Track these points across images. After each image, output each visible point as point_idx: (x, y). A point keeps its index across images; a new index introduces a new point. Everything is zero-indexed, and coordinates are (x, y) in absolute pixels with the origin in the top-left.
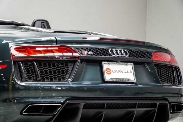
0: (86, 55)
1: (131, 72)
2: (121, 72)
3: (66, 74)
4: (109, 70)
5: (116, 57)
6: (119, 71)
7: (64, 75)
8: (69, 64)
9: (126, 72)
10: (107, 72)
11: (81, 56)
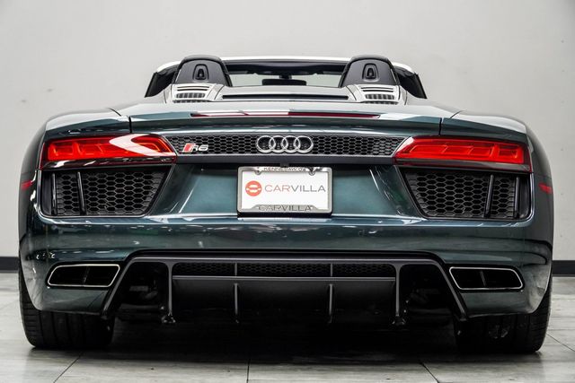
0: (192, 153)
1: (322, 188)
2: (291, 189)
3: (145, 198)
4: (255, 186)
5: (272, 154)
6: (286, 188)
7: (140, 201)
8: (155, 175)
9: (307, 188)
10: (248, 192)
11: (179, 155)
